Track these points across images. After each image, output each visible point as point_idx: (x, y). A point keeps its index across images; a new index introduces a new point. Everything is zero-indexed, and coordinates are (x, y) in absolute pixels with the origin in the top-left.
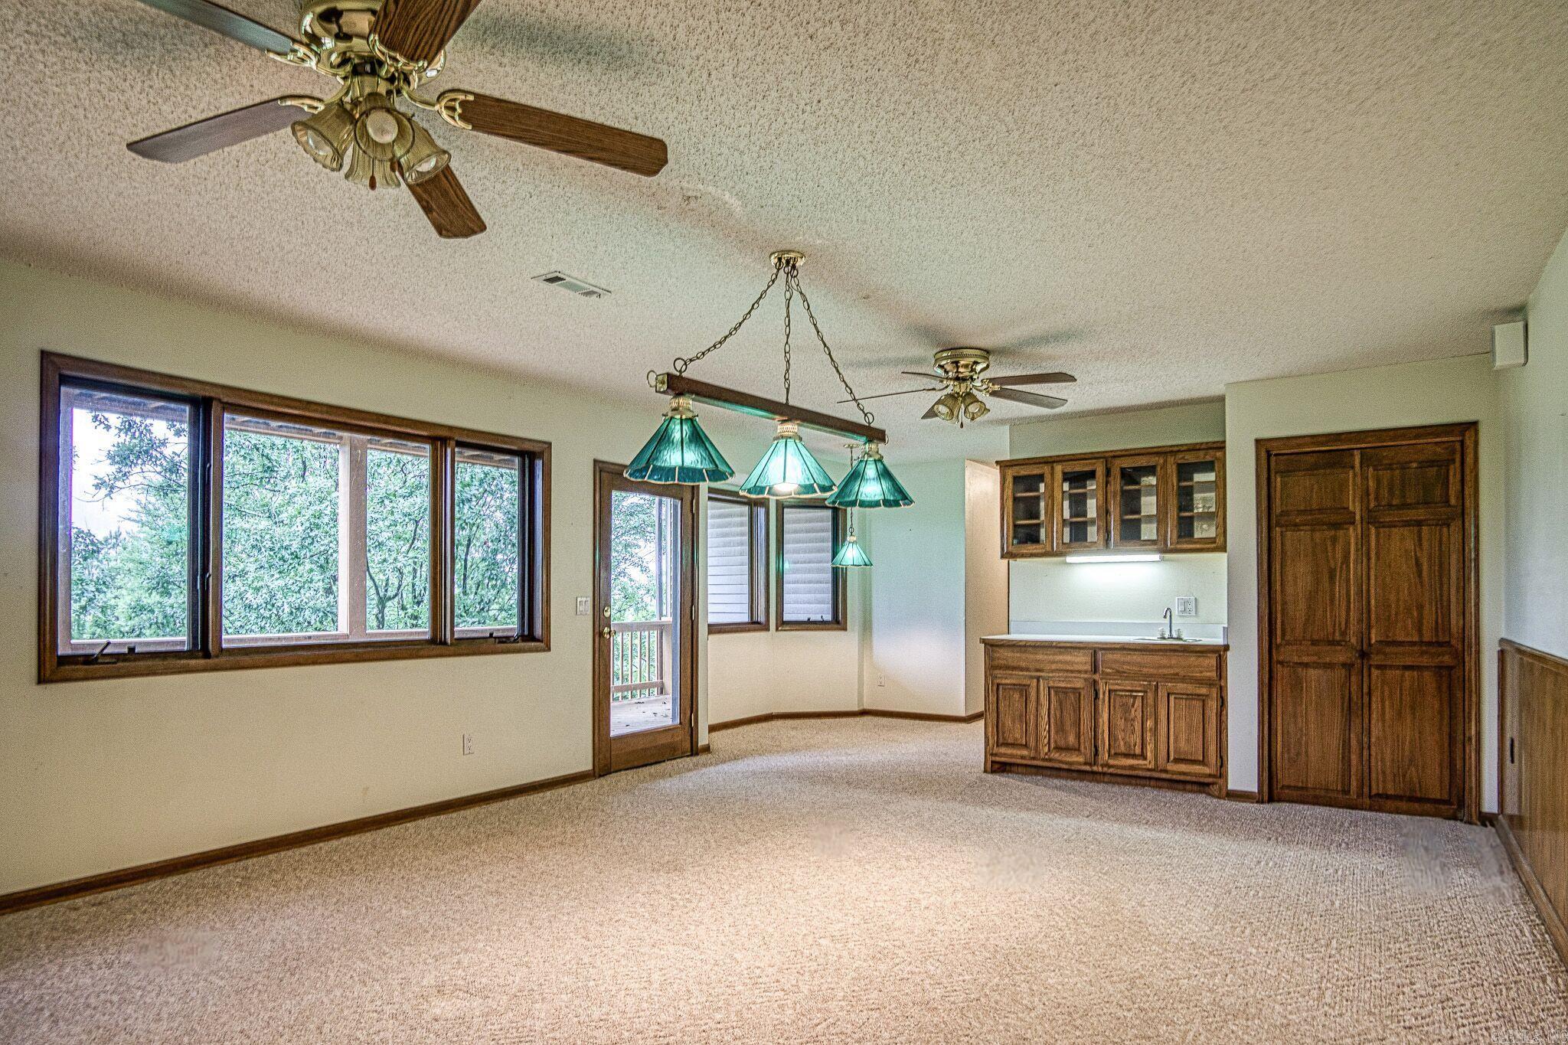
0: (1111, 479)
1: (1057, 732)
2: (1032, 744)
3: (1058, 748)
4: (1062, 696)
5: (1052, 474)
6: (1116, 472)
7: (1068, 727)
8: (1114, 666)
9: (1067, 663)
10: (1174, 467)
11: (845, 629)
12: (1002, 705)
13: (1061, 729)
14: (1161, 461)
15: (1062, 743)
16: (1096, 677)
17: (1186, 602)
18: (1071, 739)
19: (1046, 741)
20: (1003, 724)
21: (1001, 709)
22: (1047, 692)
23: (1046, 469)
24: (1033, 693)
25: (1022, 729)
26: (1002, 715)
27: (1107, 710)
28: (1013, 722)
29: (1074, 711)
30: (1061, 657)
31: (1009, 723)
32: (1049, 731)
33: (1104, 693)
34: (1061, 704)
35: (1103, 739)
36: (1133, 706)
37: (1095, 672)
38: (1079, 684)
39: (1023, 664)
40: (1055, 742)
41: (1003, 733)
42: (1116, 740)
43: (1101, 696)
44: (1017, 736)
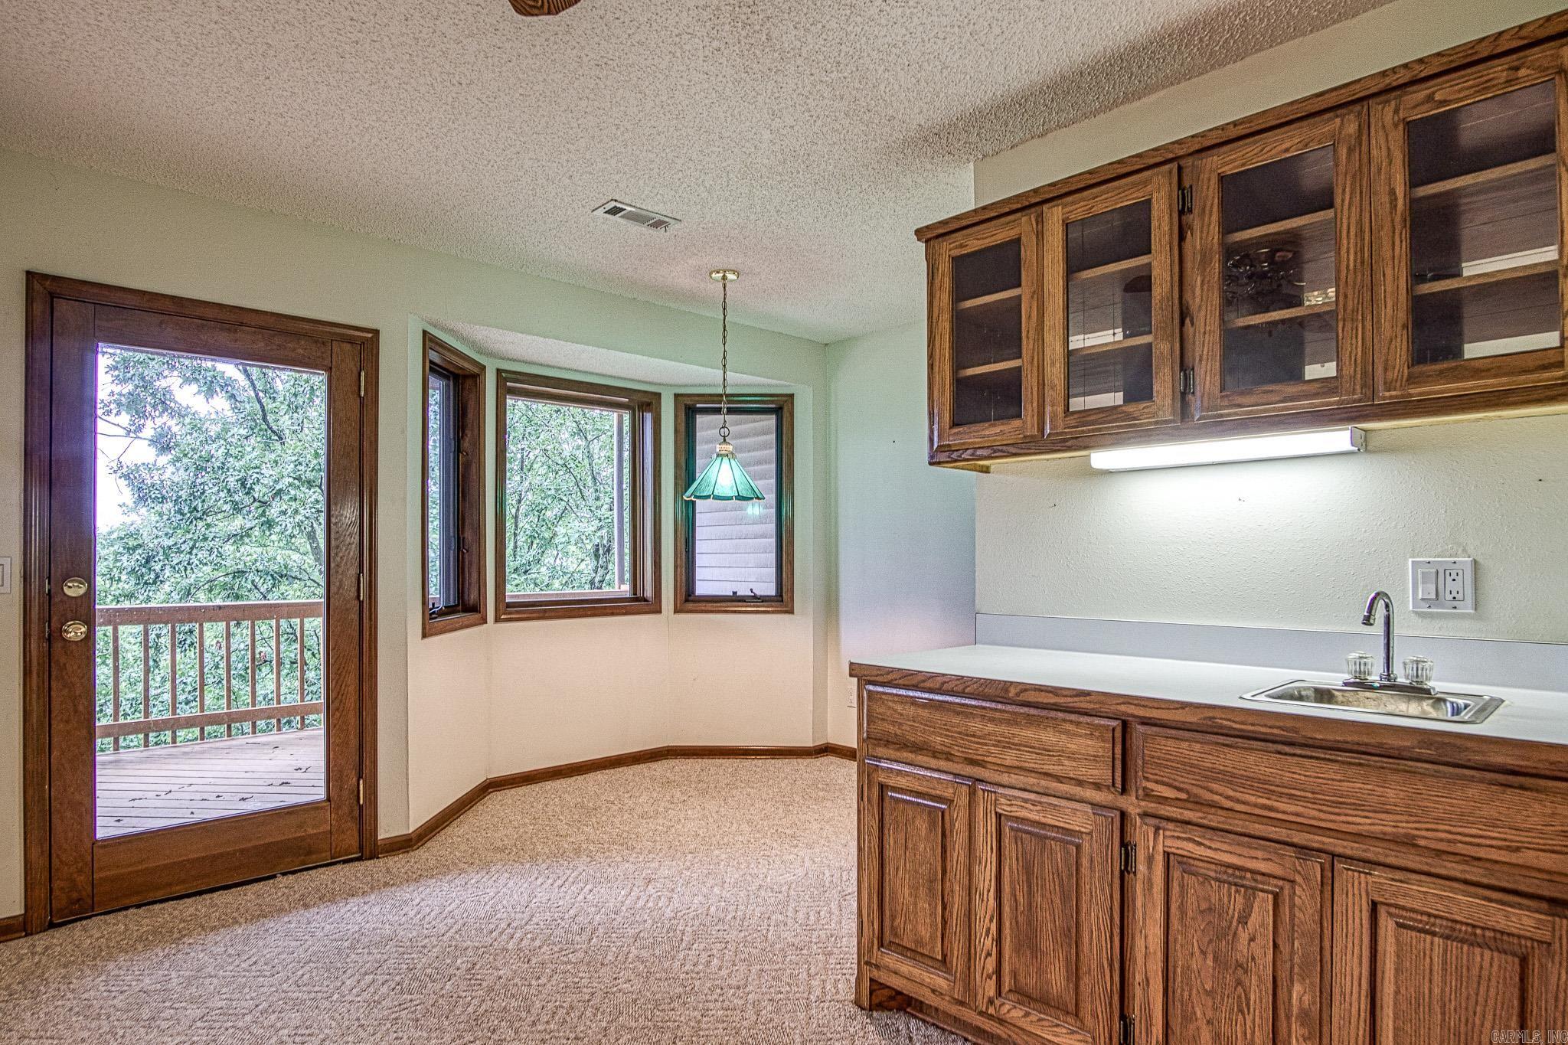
0: (1194, 219)
1: (1017, 949)
2: (957, 962)
3: (1023, 996)
4: (1031, 845)
5: (1040, 235)
6: (1209, 195)
7: (1047, 943)
8: (1181, 780)
9: (1045, 751)
10: (1397, 137)
11: (791, 612)
12: (890, 841)
13: (1029, 941)
14: (1352, 128)
15: (1031, 982)
16: (1132, 805)
17: (1439, 576)
18: (1056, 980)
19: (991, 964)
20: (894, 892)
21: (889, 853)
22: (992, 828)
23: (1025, 225)
24: (960, 826)
25: (933, 914)
26: (890, 869)
27: (1158, 915)
28: (915, 888)
29: (1065, 898)
30: (1029, 734)
31: (904, 893)
32: (999, 940)
33: (1150, 860)
34: (1028, 871)
35: (1147, 1005)
36: (1243, 920)
37: (1124, 791)
38: (1079, 819)
39: (937, 741)
40: (1015, 974)
41: (893, 918)
42: (1188, 1018)
43: (1142, 868)
44: (925, 932)
